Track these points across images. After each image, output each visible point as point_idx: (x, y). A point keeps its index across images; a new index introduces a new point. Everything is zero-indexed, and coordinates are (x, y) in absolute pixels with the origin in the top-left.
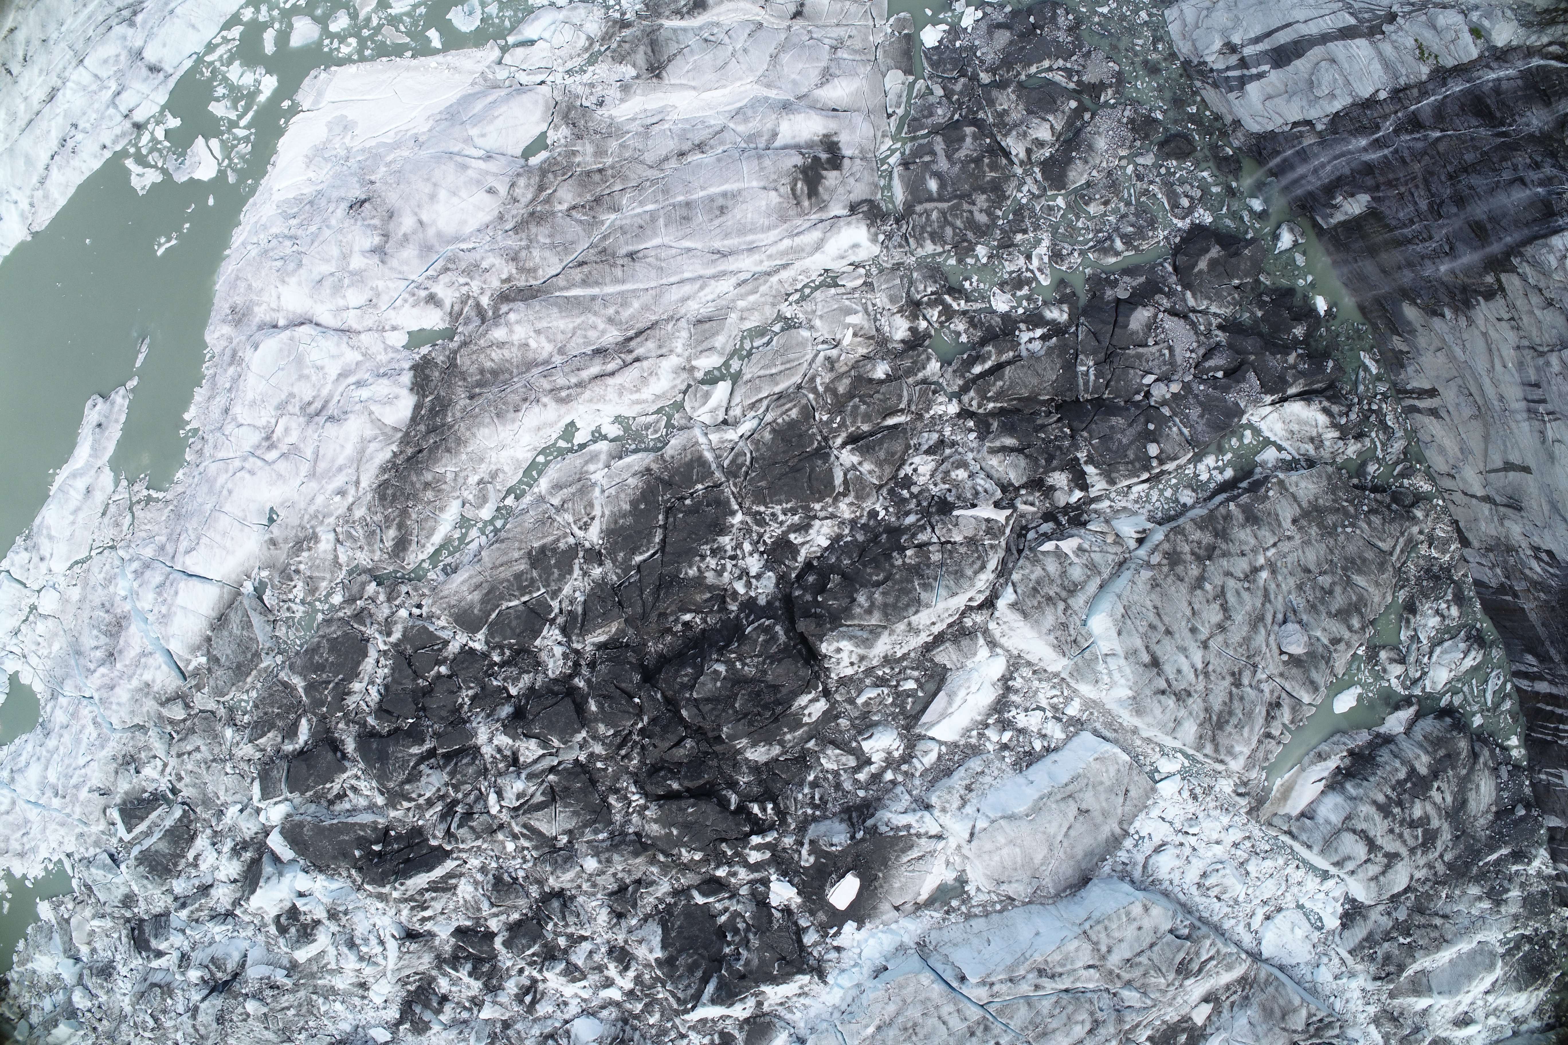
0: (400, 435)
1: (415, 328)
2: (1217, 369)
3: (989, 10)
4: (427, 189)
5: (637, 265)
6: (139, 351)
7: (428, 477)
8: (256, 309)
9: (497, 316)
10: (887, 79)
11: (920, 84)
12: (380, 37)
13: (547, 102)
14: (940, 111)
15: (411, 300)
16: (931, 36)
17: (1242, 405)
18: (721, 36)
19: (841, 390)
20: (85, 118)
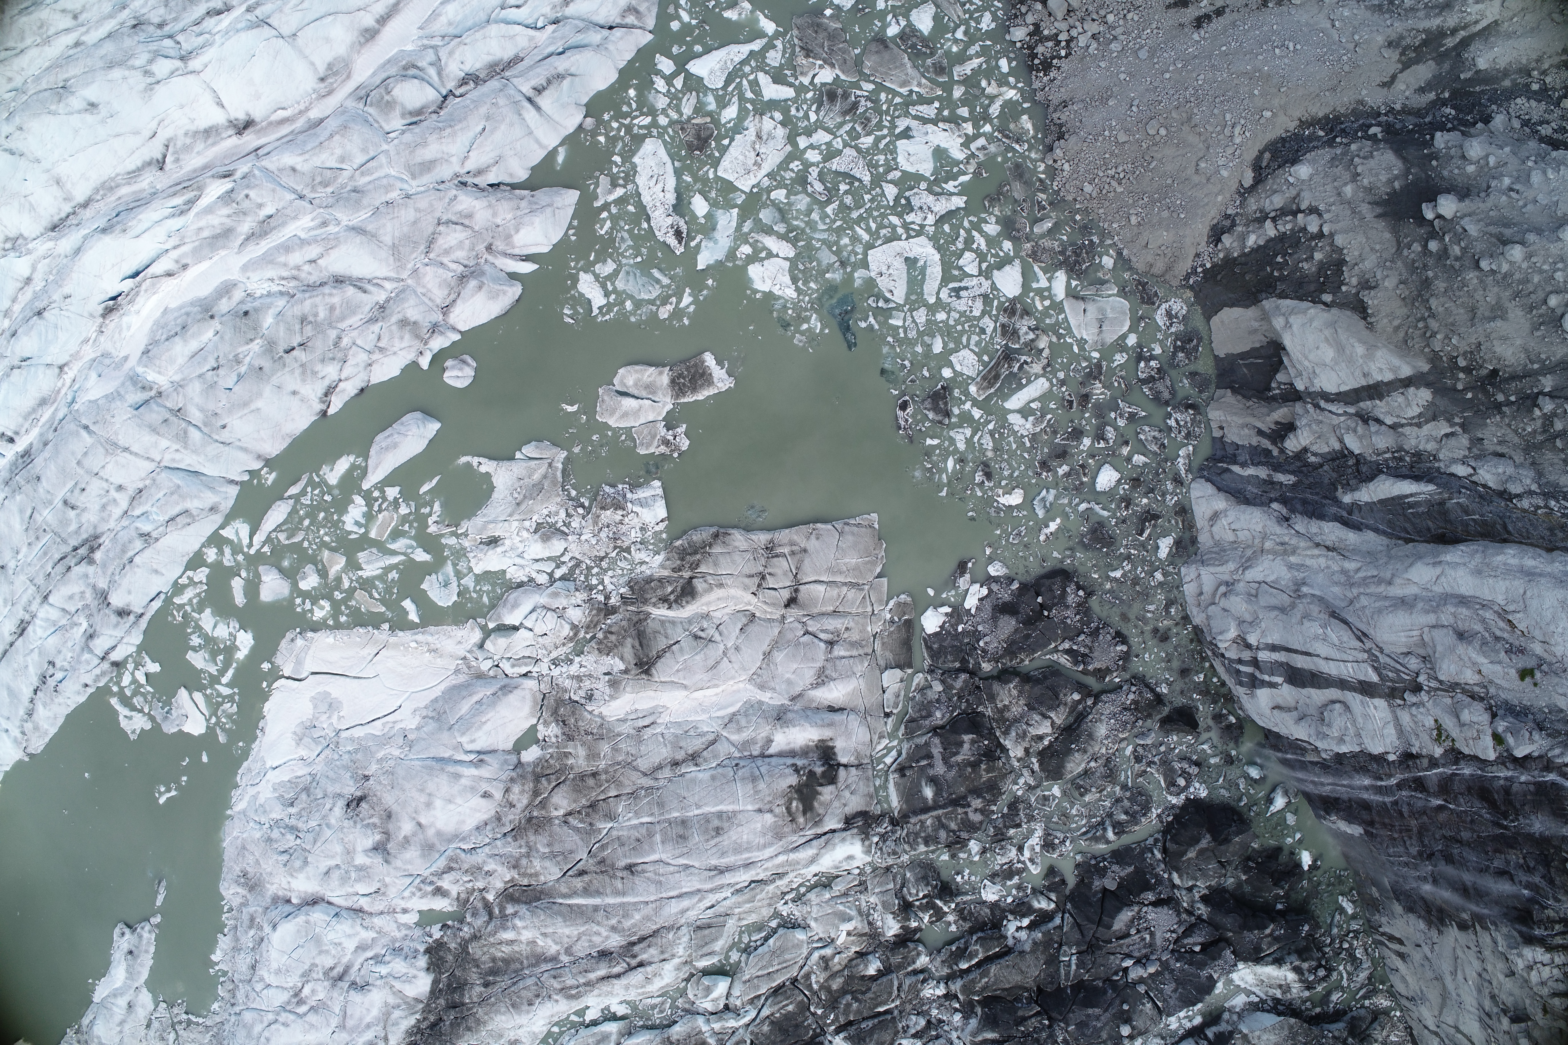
0: (421, 1006)
1: (425, 908)
2: (1195, 944)
3: (995, 587)
4: (423, 798)
5: (637, 879)
8: (269, 886)
9: (504, 917)
10: (886, 675)
11: (919, 678)
12: (353, 603)
13: (534, 696)
14: (938, 714)
16: (932, 622)
17: (1215, 976)
18: (711, 631)
19: (835, 987)
20: (61, 657)
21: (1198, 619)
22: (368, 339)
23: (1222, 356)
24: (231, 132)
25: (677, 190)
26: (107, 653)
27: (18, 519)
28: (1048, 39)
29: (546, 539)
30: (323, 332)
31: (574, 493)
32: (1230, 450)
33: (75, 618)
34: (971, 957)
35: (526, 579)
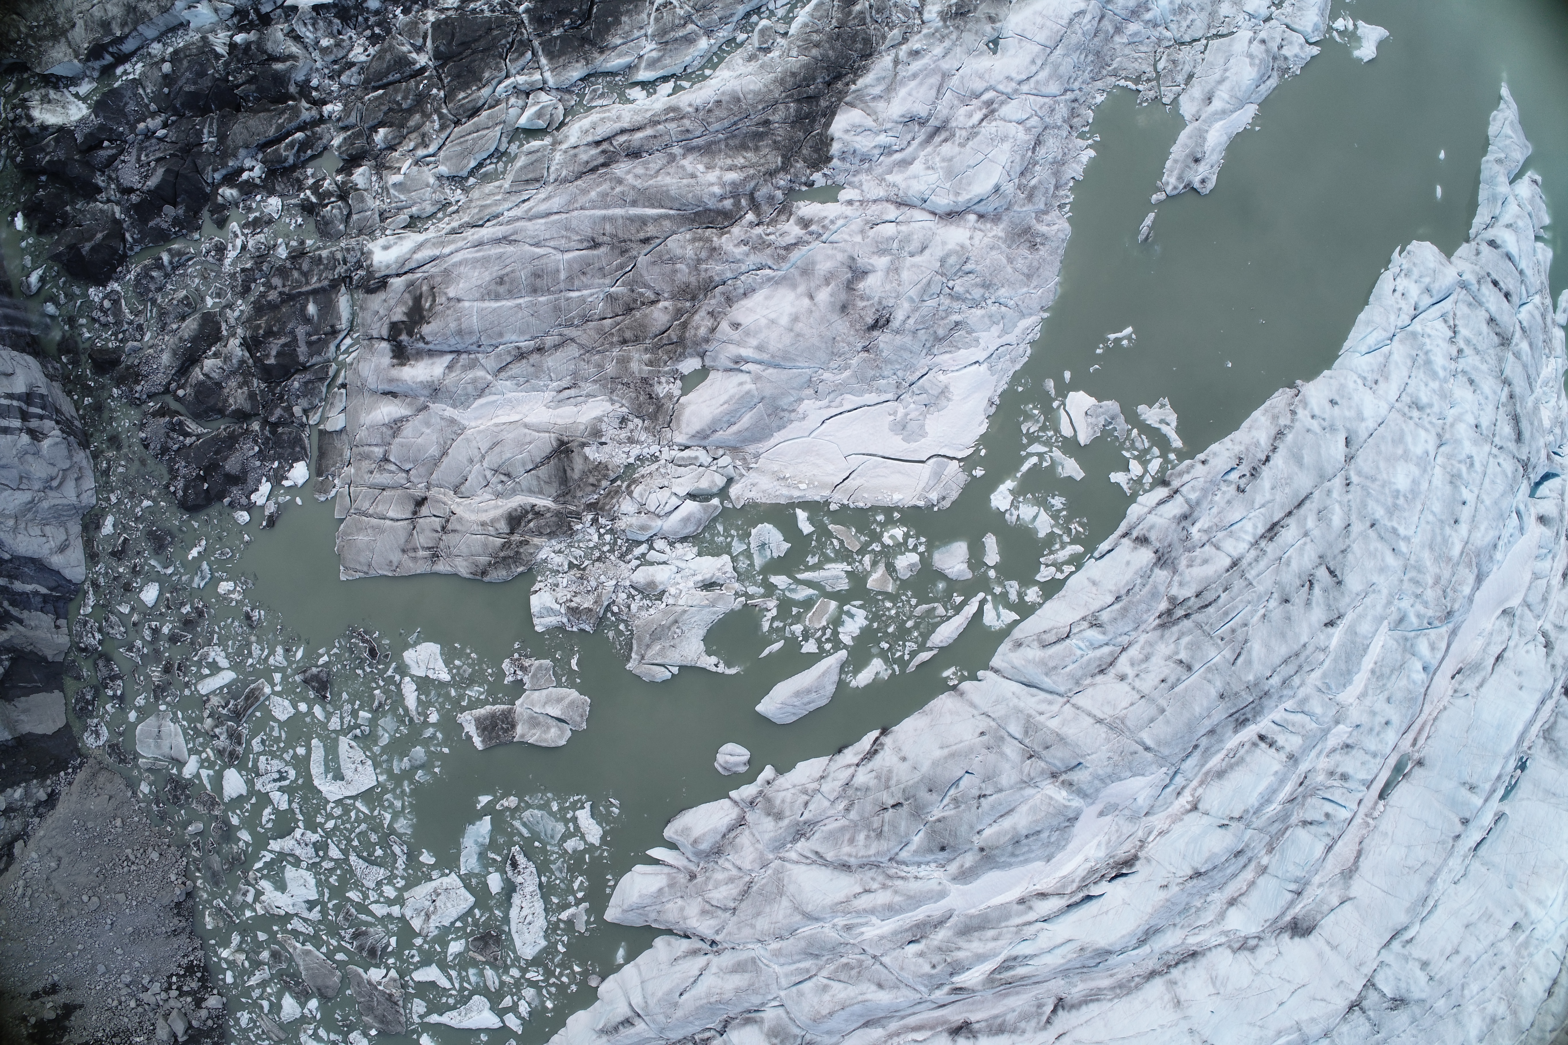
0: (848, 99)
1: (830, 205)
2: (107, 149)
3: (244, 501)
4: (799, 326)
5: (589, 233)
6: (1151, 228)
7: (815, 52)
8: (1002, 234)
9: (735, 196)
10: (342, 426)
11: (314, 419)
13: (679, 426)
14: (296, 384)
15: (827, 222)
16: (299, 472)
17: (93, 117)
18: (494, 480)
19: (417, 116)
20: (1228, 496)
21: (81, 457)
22: (818, 805)
23: (56, 692)
24: (976, 1026)
25: (510, 905)
26: (1171, 497)
27: (1255, 655)
28: (188, 993)
29: (652, 584)
30: (863, 818)
31: (622, 627)
32: (50, 607)
33: (1205, 538)
34: (292, 145)
35: (677, 545)
